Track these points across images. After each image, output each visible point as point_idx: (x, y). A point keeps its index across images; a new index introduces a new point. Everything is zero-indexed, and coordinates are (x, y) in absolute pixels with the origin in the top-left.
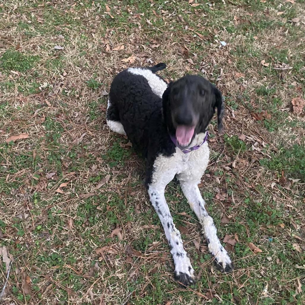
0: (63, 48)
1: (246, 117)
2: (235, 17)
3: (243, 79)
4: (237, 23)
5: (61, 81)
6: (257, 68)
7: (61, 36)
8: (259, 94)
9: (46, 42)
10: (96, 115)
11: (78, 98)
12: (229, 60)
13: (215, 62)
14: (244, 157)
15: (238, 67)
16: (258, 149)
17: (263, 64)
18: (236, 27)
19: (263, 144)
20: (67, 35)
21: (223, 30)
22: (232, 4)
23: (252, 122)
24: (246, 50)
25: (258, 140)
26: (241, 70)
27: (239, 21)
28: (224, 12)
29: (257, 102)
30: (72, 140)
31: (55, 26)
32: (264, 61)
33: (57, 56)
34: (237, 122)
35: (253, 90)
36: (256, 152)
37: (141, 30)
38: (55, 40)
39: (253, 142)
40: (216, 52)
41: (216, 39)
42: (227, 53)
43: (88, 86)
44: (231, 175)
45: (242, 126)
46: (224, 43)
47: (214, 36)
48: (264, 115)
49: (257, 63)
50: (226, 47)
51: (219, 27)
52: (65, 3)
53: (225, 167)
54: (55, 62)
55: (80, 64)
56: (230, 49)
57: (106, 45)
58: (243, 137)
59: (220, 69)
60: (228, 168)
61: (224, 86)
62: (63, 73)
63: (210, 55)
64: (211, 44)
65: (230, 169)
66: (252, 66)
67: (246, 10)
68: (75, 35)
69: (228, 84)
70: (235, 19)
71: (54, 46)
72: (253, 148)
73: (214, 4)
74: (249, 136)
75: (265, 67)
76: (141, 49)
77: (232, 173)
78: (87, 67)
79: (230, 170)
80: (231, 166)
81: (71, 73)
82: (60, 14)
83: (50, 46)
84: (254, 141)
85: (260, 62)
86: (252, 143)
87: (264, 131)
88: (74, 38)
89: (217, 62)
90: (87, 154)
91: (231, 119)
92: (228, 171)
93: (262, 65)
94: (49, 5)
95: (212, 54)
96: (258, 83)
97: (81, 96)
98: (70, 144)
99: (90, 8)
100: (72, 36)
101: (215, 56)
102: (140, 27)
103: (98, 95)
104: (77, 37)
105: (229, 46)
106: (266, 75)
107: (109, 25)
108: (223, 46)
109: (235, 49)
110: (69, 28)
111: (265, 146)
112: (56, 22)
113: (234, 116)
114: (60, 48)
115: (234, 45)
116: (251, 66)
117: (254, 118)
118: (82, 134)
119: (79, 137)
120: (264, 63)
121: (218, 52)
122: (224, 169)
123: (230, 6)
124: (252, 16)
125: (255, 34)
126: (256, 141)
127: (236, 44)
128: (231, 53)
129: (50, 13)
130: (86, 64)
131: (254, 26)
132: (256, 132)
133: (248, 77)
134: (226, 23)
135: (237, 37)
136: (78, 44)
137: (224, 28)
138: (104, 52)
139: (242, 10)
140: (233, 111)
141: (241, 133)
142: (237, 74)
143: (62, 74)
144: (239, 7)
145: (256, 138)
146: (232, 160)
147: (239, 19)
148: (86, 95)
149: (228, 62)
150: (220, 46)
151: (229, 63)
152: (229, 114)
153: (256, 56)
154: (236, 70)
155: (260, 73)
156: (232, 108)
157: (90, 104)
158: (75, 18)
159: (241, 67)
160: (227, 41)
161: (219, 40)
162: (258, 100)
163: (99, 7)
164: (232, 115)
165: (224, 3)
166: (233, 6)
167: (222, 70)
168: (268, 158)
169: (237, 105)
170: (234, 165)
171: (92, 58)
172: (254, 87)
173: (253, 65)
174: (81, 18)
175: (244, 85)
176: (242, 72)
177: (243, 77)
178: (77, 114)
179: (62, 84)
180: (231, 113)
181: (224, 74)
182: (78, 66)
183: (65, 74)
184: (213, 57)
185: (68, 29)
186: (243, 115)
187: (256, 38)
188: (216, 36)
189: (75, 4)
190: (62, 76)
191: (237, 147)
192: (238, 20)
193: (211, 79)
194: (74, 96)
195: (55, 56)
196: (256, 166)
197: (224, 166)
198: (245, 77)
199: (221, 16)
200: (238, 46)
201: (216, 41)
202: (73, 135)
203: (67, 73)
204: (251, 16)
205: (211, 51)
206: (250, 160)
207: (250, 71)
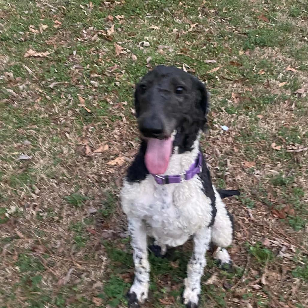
0: (30, 157)
1: (266, 215)
2: (233, 94)
3: (254, 169)
4: (236, 101)
5: (33, 201)
6: (268, 153)
7: (27, 142)
8: (275, 185)
9: (9, 152)
10: (83, 240)
11: (58, 222)
12: (235, 148)
13: (219, 152)
14: (274, 268)
15: (246, 155)
16: (288, 255)
17: (274, 148)
18: (236, 107)
19: (292, 247)
20: (34, 139)
21: (222, 111)
22: (228, 80)
23: (273, 221)
24: (252, 133)
25: (286, 244)
26: (250, 159)
27: (238, 99)
28: (219, 89)
29: (275, 195)
30: (57, 281)
31: (17, 130)
32: (274, 145)
33: (24, 169)
34: (256, 224)
35: (267, 181)
36: (286, 259)
37: (126, 122)
38: (19, 147)
39: (279, 247)
40: (218, 139)
41: (216, 124)
42: (230, 139)
43: (68, 203)
44: (262, 295)
45: (263, 229)
46: (225, 128)
47: (213, 120)
48: (286, 210)
49: (266, 147)
50: (228, 132)
51: (216, 109)
52: (26, 99)
53: (253, 286)
54: (22, 177)
55: (55, 176)
56: (234, 134)
57: (85, 146)
58: (267, 242)
59: (226, 160)
60: (257, 287)
61: (234, 180)
62: (35, 190)
63: (212, 144)
64: (211, 131)
65: (260, 287)
66: (262, 151)
67: (243, 85)
68: (44, 139)
69: (239, 178)
70: (233, 97)
71: (18, 156)
72: (282, 255)
73: (207, 82)
74: (274, 240)
75: (277, 150)
76: (129, 146)
77: (263, 292)
78: (65, 178)
79: (261, 289)
80: (260, 284)
81: (45, 189)
82: (22, 113)
83: (13, 155)
84: (280, 245)
85: (270, 145)
87: (290, 230)
88: (43, 143)
89: (221, 151)
90: (79, 297)
91: (249, 220)
92: (258, 291)
93: (273, 149)
94: (7, 104)
95: (214, 142)
96: (272, 171)
97: (61, 218)
98: (55, 286)
99: (59, 101)
100: (41, 140)
101: (218, 145)
102: (124, 119)
103: (84, 213)
104: (48, 139)
105: (231, 130)
106: (279, 160)
107: (86, 121)
108: (225, 131)
109: (239, 132)
110: (35, 130)
111: (294, 250)
112: (17, 124)
113: (252, 217)
114: (27, 158)
115: (237, 128)
116: (260, 152)
117: (275, 216)
118: (68, 270)
119: (65, 274)
121: (220, 139)
122: (254, 289)
123: (226, 82)
124: (251, 90)
125: (259, 112)
126: (283, 245)
127: (239, 127)
128: (235, 139)
129: (10, 113)
130: (63, 174)
131: (256, 103)
132: (281, 234)
133: (260, 165)
134: (224, 102)
135: (239, 118)
136: (49, 149)
137: (223, 109)
138: (84, 156)
139: (240, 84)
140: (250, 210)
141: (264, 237)
142: (247, 164)
143: (34, 193)
144: (236, 82)
145: (283, 241)
146: (260, 274)
147: (238, 96)
148: (68, 216)
149: (233, 150)
150: (222, 132)
151: (235, 151)
152: (246, 215)
153: (264, 139)
154: (244, 159)
155: (272, 159)
156: (248, 207)
157: (74, 226)
158: (42, 116)
159: (249, 154)
160: (229, 125)
161: (219, 124)
162: (276, 192)
163: (70, 100)
164: (249, 216)
165: (218, 80)
166: (229, 82)
167: (228, 161)
168: (301, 265)
169: (253, 202)
170: (264, 282)
171: (70, 166)
172: (268, 176)
173: (263, 150)
174: (50, 115)
175: (257, 176)
176: (252, 160)
177: (254, 167)
178: (59, 243)
179: (35, 206)
180: (248, 212)
181: (231, 166)
182: (53, 178)
183: (37, 191)
184: (215, 146)
185: (34, 132)
186: (262, 215)
187: (260, 117)
188: (215, 120)
189: (40, 98)
190: (33, 195)
191: (263, 257)
192: (236, 98)
193: (218, 174)
194: (53, 219)
195: (21, 168)
196: (289, 278)
197: (252, 285)
198: (256, 165)
199: (217, 95)
200: (241, 129)
201: (216, 126)
202: (57, 273)
203: (40, 189)
204: (250, 92)
205: (213, 139)
206: (281, 271)
207: (260, 158)
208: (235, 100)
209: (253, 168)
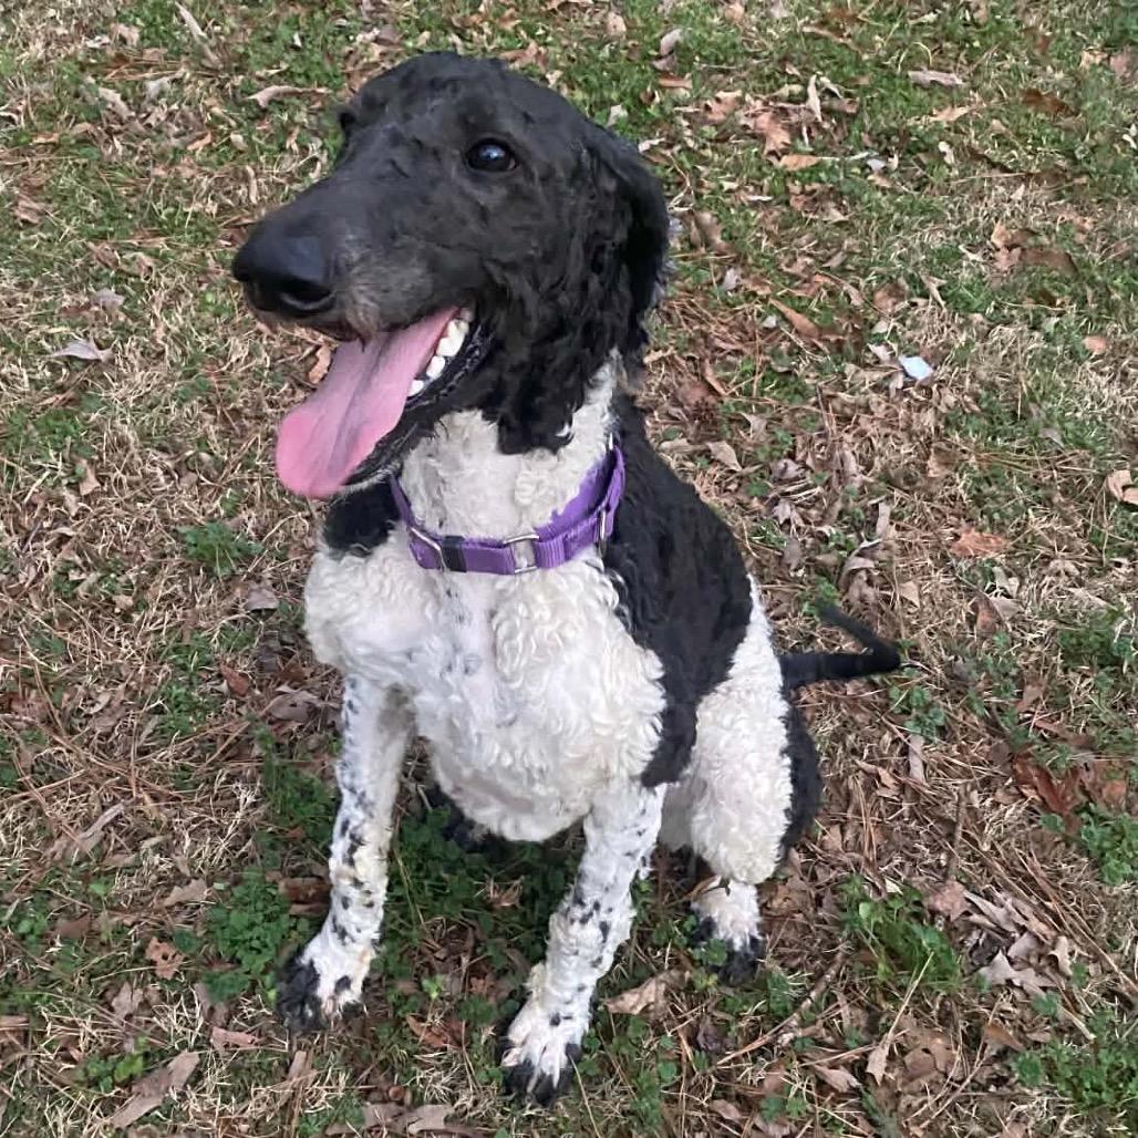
0: (103, 355)
1: (986, 782)
2: (998, 228)
3: (996, 569)
4: (1003, 261)
5: (62, 519)
6: (1084, 512)
7: (109, 295)
8: (1072, 656)
9: (35, 319)
10: (194, 708)
11: (126, 616)
12: (932, 463)
13: (853, 466)
14: (945, 1018)
15: (978, 500)
16: (1030, 980)
17: (1117, 493)
18: (996, 284)
19: (1061, 952)
20: (139, 288)
21: (925, 295)
22: (993, 165)
23: (1012, 812)
24: (1033, 408)
25: (1036, 926)
26: (991, 520)
27: (1016, 251)
28: (940, 200)
29: (1058, 700)
30: (49, 840)
31: (91, 245)
33: (70, 394)
34: (925, 808)
35: (1043, 631)
36: (1018, 994)
38: (79, 309)
39: (1004, 933)
40: (867, 410)
41: (880, 343)
42: (928, 419)
43: (185, 551)
44: (855, 1122)
45: (950, 836)
46: (918, 368)
47: (872, 326)
48: (1087, 778)
49: (1083, 482)
50: (925, 388)
51: (902, 281)
52: (159, 131)
53: (825, 1070)
54: (51, 422)
55: (171, 441)
56: (950, 399)
57: (318, 347)
58: (951, 900)
59: (876, 507)
60: (841, 1079)
61: (887, 599)
62: (81, 479)
63: (831, 426)
64: (850, 368)
65: (855, 1083)
66: (1058, 498)
67: (1060, 197)
68: (177, 293)
69: (910, 590)
70: (996, 240)
71: (66, 341)
72: (1001, 969)
73: (895, 162)
74: (989, 897)
75: (1126, 506)
77: (859, 1107)
78: (205, 456)
79: (855, 1092)
80: (859, 1069)
81: (118, 483)
82: (127, 184)
83: (49, 337)
84: (1011, 928)
85: (1102, 477)
86: (999, 939)
87: (1077, 872)
88: (167, 308)
89: (869, 467)
90: (106, 922)
91: (902, 787)
92: (840, 1097)
93: (1110, 497)
94: (84, 141)
95: (844, 419)
96: (1079, 592)
97: (141, 605)
98: (36, 858)
99: (272, 161)
100: (160, 296)
101: (862, 434)
103: (228, 603)
104: (188, 300)
105: (941, 383)
106: (1128, 552)
108: (910, 381)
109: (977, 400)
110: (154, 254)
111: (1066, 963)
112: (99, 222)
113: (917, 772)
114: (90, 356)
115: (974, 377)
116: (1047, 501)
117: (1030, 794)
118: (104, 808)
119: (87, 823)
120: (1125, 488)
121: (880, 412)
122: (822, 1085)
123: (981, 172)
124: (1088, 226)
125: (1094, 325)
126: (1023, 930)
127: (982, 374)
128: (949, 422)
129: (83, 179)
130: (202, 442)
131: (1092, 282)
132: (1028, 879)
133: (1028, 557)
134: (948, 257)
135: (995, 336)
136: (180, 339)
137: (933, 286)
138: (300, 385)
139: (1042, 193)
140: (917, 745)
141: (946, 876)
142: (969, 539)
143: (75, 487)
144: (1027, 178)
145: (1027, 911)
146: (875, 1030)
147: (1018, 240)
148: (169, 600)
149: (924, 469)
150: (898, 382)
151: (931, 474)
152: (895, 758)
153: (1083, 446)
154: (964, 515)
155: (1094, 538)
156: (910, 726)
157: (177, 649)
158: (196, 207)
159: (994, 497)
160: (935, 359)
161: (895, 347)
162: (1065, 690)
163: (315, 160)
164: (908, 768)
165: (950, 159)
166: (996, 174)
167: (885, 510)
168: (1079, 1039)
169: (944, 709)
170: (877, 1066)
171: (236, 412)
172: (1052, 613)
173: (1064, 493)
174: (223, 208)
175: (997, 601)
176: (998, 528)
177: (1000, 558)
178: (104, 699)
179: (63, 539)
180: (905, 752)
181: (893, 532)
182: (163, 450)
183: (90, 486)
184: (849, 438)
185: (149, 261)
186: (966, 773)
187: (1095, 345)
188: (882, 328)
189: (208, 139)
190: (70, 498)
191: (906, 959)
192: (1010, 248)
193: (820, 558)
194: (110, 600)
195: (61, 389)
196: (1000, 1081)
197: (821, 1063)
198: (1010, 555)
199: (922, 224)
200: (992, 387)
201: (880, 351)
202: (57, 812)
203: (101, 479)
204: (1083, 231)
205: (844, 405)
206: (973, 1041)
207: (1037, 524)
208: (1002, 256)
209: (993, 562)
